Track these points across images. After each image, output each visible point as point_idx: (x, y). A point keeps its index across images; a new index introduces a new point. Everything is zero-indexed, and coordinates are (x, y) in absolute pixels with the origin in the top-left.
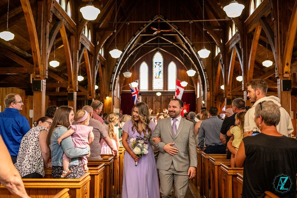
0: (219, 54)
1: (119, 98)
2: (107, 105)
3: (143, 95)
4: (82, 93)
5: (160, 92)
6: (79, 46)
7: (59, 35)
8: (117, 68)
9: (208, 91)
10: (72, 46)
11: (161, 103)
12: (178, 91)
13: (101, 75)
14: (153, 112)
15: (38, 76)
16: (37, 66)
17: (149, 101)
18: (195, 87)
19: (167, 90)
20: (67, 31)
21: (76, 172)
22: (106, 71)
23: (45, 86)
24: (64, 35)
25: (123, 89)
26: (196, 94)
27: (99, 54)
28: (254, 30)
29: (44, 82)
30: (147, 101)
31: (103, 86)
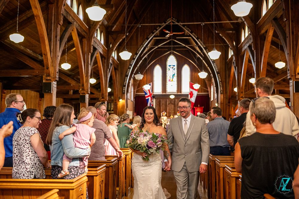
0: (232, 56)
1: (133, 101)
2: (121, 107)
3: (157, 98)
4: (94, 95)
5: (174, 95)
6: (91, 49)
7: (70, 39)
8: (130, 71)
9: (221, 93)
10: (84, 50)
11: (175, 106)
12: (191, 94)
13: (114, 78)
15: (49, 78)
16: (48, 68)
17: (163, 104)
18: (209, 90)
19: (181, 92)
20: (79, 35)
22: (119, 73)
23: (56, 89)
24: (76, 38)
25: (136, 92)
26: (210, 97)
27: (112, 57)
28: (266, 32)
29: (54, 84)
30: (161, 104)
31: (117, 89)
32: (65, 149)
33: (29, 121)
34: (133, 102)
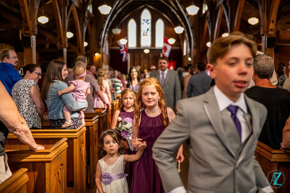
0: (206, 12)
1: (108, 55)
2: (97, 62)
3: (131, 52)
4: (71, 49)
6: (67, 2)
8: (105, 25)
10: (61, 2)
11: (149, 60)
12: (165, 48)
13: (90, 31)
15: (27, 32)
16: (26, 22)
18: (182, 44)
19: (154, 47)
21: (77, 124)
22: (95, 28)
23: (35, 43)
25: (111, 47)
26: (182, 51)
27: (88, 10)
29: (33, 38)
30: (136, 58)
31: (93, 43)
32: (68, 103)
33: (28, 75)
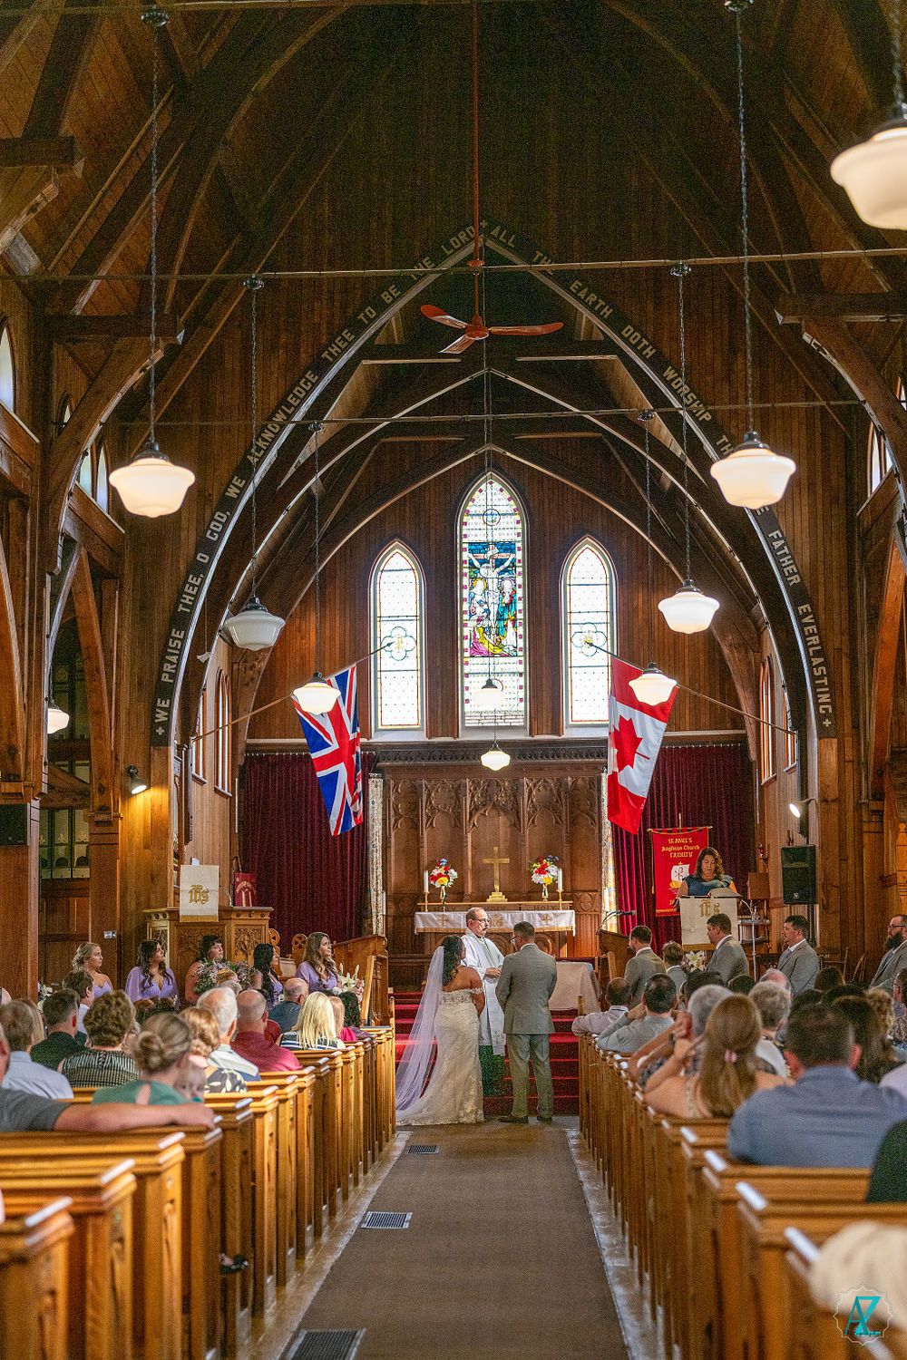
1: (227, 791)
2: (138, 839)
3: (393, 769)
8: (200, 587)
9: (823, 733)
11: (516, 825)
12: (626, 739)
13: (91, 635)
14: (460, 882)
17: (433, 810)
18: (747, 710)
19: (556, 729)
22: (128, 607)
25: (250, 736)
26: (753, 756)
27: (79, 493)
30: (425, 811)
31: (109, 715)
34: (232, 799)
